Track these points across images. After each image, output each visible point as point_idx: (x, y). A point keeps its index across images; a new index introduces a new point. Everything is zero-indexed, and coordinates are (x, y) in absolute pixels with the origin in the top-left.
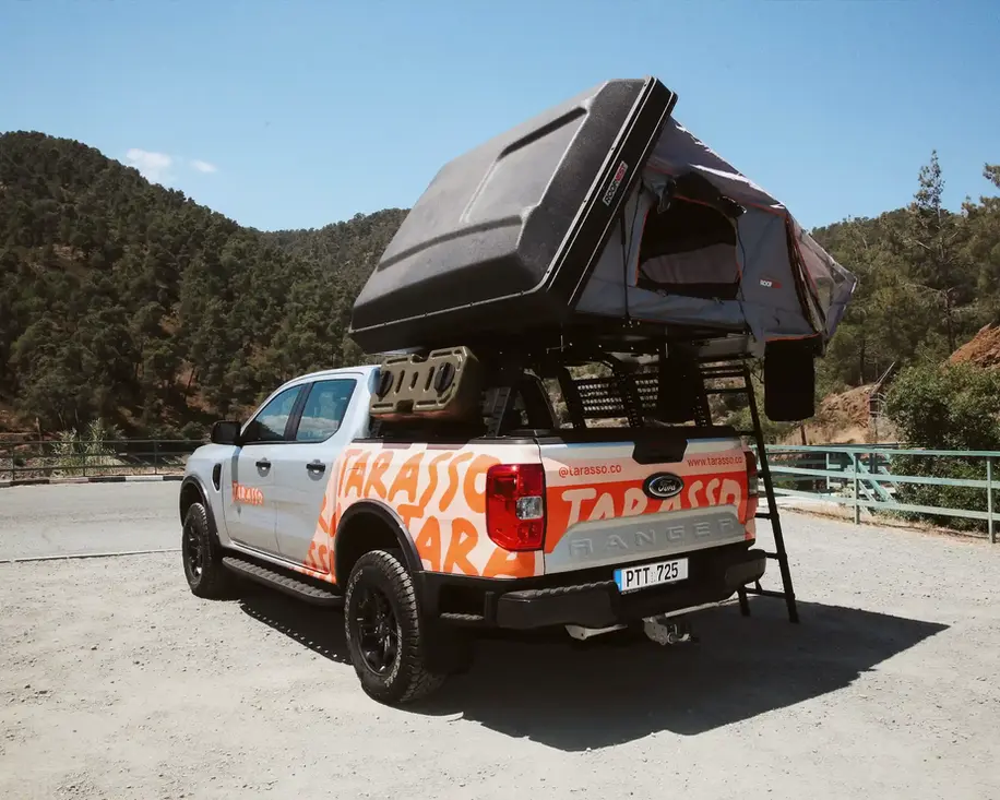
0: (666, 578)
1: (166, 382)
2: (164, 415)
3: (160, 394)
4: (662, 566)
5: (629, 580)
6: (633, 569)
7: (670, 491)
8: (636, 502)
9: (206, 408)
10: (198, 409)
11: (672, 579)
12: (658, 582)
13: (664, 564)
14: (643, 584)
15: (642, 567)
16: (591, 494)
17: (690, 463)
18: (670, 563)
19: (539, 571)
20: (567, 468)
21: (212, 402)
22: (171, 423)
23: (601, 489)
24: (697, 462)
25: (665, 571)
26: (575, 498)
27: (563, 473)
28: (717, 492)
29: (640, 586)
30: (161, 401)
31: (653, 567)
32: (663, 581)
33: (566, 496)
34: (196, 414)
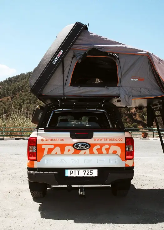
0: (87, 175)
1: (128, 112)
2: (128, 121)
3: (126, 115)
4: (86, 171)
5: (71, 173)
6: (73, 170)
7: (83, 148)
8: (69, 150)
9: (139, 119)
10: (137, 119)
11: (90, 175)
12: (83, 175)
13: (87, 170)
14: (77, 175)
15: (77, 170)
16: (52, 147)
17: (95, 139)
18: (89, 170)
19: (35, 166)
20: (44, 139)
21: (140, 117)
22: (129, 123)
23: (56, 145)
24: (98, 139)
25: (87, 173)
26: (46, 148)
27: (43, 140)
28: (107, 150)
29: (76, 176)
30: (127, 117)
31: (82, 171)
32: (86, 175)
33: (43, 147)
34: (136, 121)
